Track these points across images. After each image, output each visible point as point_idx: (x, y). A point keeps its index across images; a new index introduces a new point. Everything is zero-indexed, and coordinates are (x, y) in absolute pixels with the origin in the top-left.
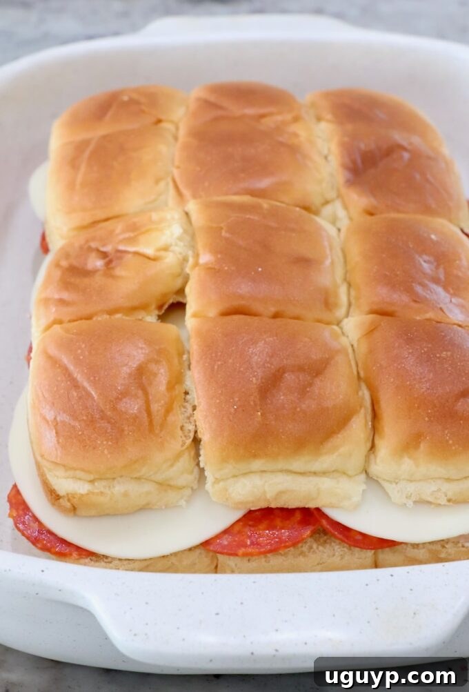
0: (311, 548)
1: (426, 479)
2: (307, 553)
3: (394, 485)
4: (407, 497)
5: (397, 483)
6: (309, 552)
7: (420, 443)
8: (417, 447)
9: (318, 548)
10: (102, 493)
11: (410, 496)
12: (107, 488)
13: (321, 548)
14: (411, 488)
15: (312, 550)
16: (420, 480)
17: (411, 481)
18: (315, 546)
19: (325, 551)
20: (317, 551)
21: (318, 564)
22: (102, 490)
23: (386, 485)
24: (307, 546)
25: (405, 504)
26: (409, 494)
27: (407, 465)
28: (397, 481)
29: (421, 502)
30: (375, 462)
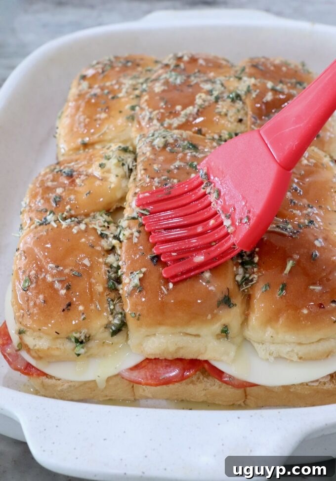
0: (198, 378)
1: (284, 343)
2: (195, 382)
3: (261, 345)
4: (270, 354)
5: (263, 344)
6: (197, 381)
7: (279, 318)
8: (277, 320)
9: (203, 379)
10: (57, 348)
11: (272, 353)
12: (62, 345)
13: (205, 379)
14: (273, 348)
15: (199, 380)
16: (279, 343)
17: (273, 343)
18: (201, 377)
19: (208, 381)
20: (203, 381)
21: (203, 390)
22: (58, 346)
23: (256, 345)
24: (196, 377)
25: (268, 359)
26: (272, 352)
27: (269, 332)
28: (263, 342)
29: (279, 358)
30: (248, 328)
